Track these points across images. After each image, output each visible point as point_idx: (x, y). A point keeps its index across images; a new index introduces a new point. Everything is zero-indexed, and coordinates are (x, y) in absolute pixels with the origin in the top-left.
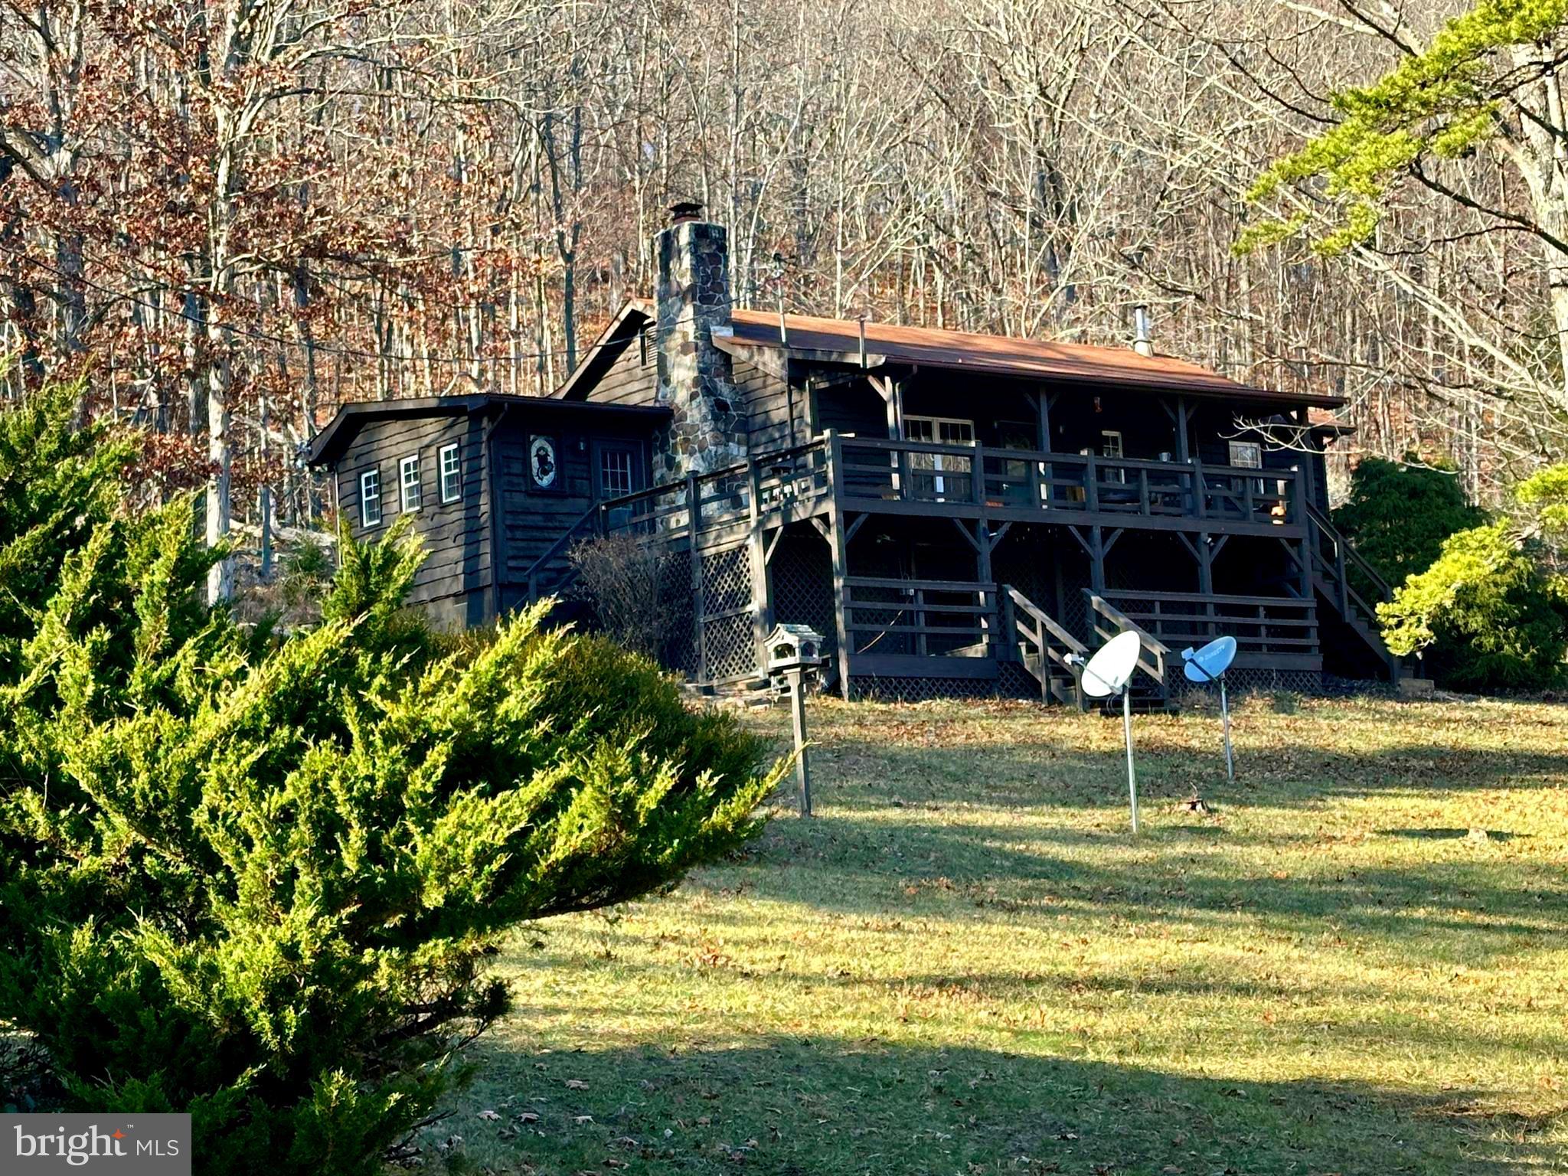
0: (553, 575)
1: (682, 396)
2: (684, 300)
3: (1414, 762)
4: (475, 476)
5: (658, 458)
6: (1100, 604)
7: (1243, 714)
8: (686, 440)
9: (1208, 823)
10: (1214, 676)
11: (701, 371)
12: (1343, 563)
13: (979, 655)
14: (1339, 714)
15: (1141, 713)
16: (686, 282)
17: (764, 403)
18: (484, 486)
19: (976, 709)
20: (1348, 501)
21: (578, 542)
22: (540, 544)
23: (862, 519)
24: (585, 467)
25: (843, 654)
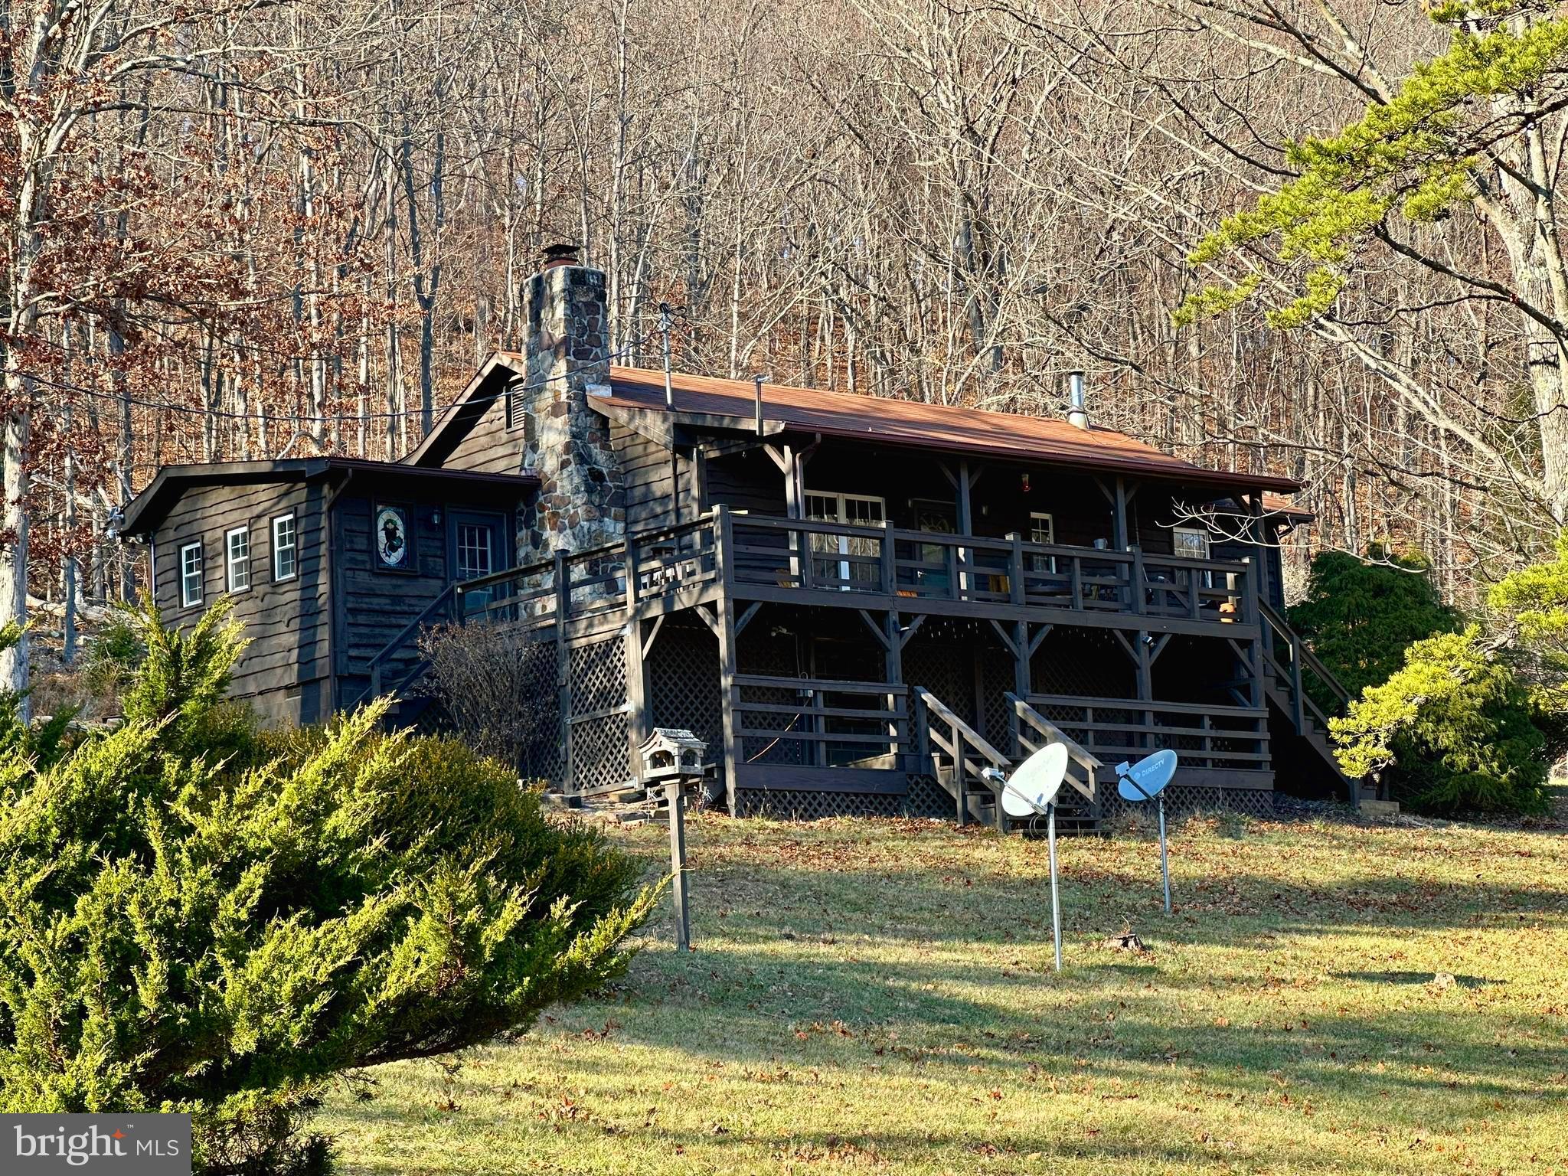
0: (401, 666)
1: (551, 464)
2: (556, 355)
3: (1374, 896)
4: (311, 553)
5: (523, 534)
6: (1025, 710)
7: (1184, 838)
8: (555, 514)
9: (1141, 962)
10: (1151, 794)
11: (574, 436)
12: (1299, 668)
13: (887, 767)
14: (1292, 839)
15: (1069, 836)
16: (559, 334)
17: (647, 473)
18: (324, 563)
19: (881, 828)
20: (1305, 599)
21: (429, 629)
22: (386, 631)
23: (754, 609)
24: (438, 544)
25: (729, 762)
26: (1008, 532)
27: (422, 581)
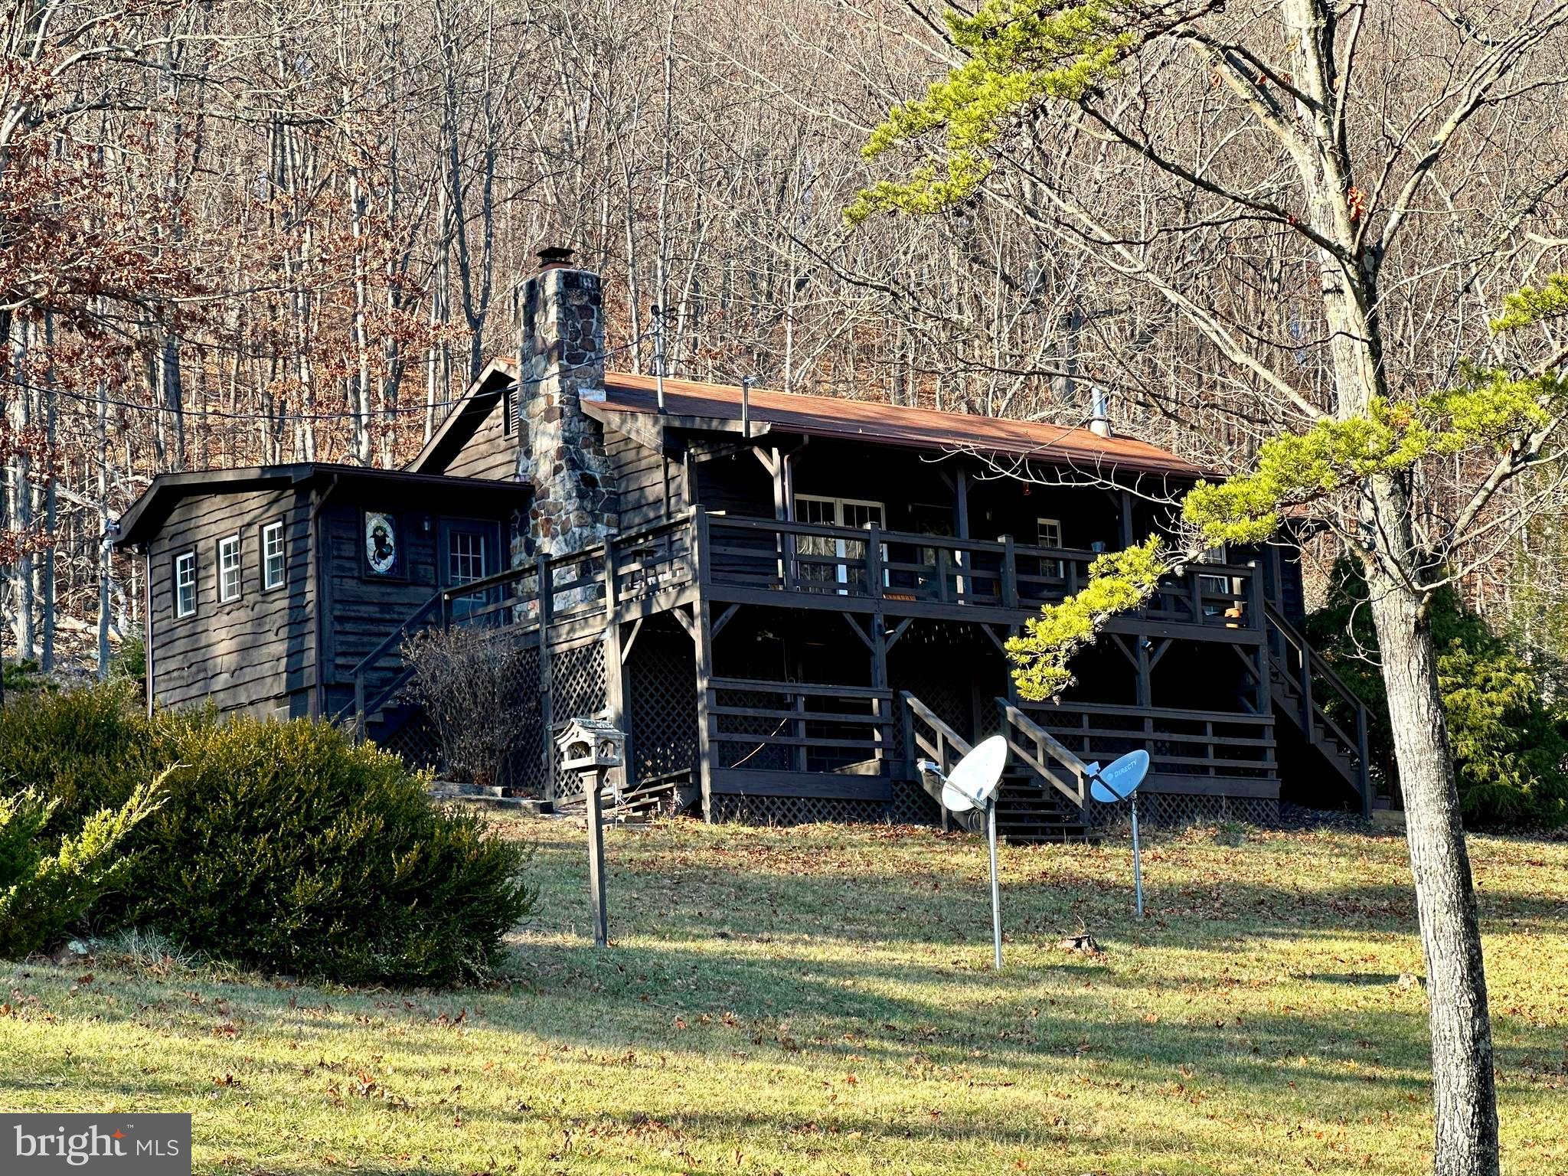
0: (390, 675)
1: (544, 469)
2: (549, 359)
3: (1365, 902)
4: (299, 560)
5: (517, 542)
6: (1016, 716)
7: (1177, 845)
8: (548, 521)
10: (1123, 796)
11: (566, 441)
12: (1308, 677)
13: (871, 773)
14: (1291, 847)
15: (1055, 842)
16: (552, 337)
17: (638, 478)
18: (311, 570)
19: (860, 834)
21: (412, 636)
23: (731, 611)
24: (430, 551)
25: (705, 767)
26: (1000, 535)
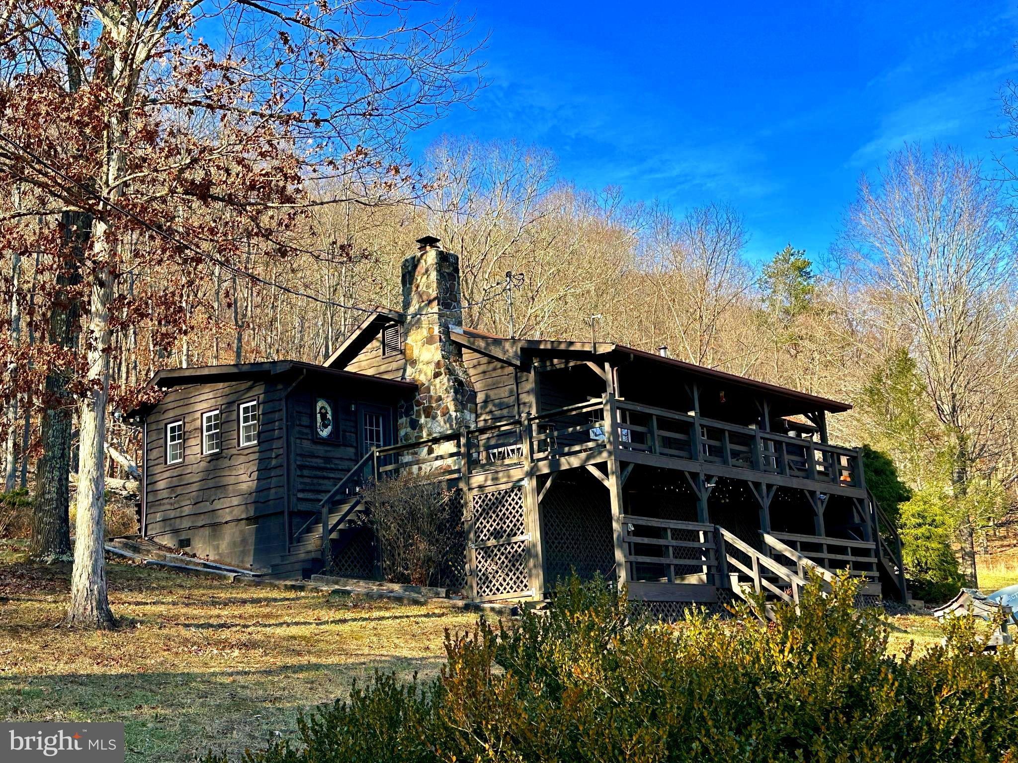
1: (426, 375)
2: (429, 305)
4: (269, 427)
5: (403, 420)
8: (429, 408)
11: (443, 357)
16: (432, 291)
18: (279, 434)
22: (321, 481)
23: (631, 467)
26: (751, 424)
27: (342, 448)
